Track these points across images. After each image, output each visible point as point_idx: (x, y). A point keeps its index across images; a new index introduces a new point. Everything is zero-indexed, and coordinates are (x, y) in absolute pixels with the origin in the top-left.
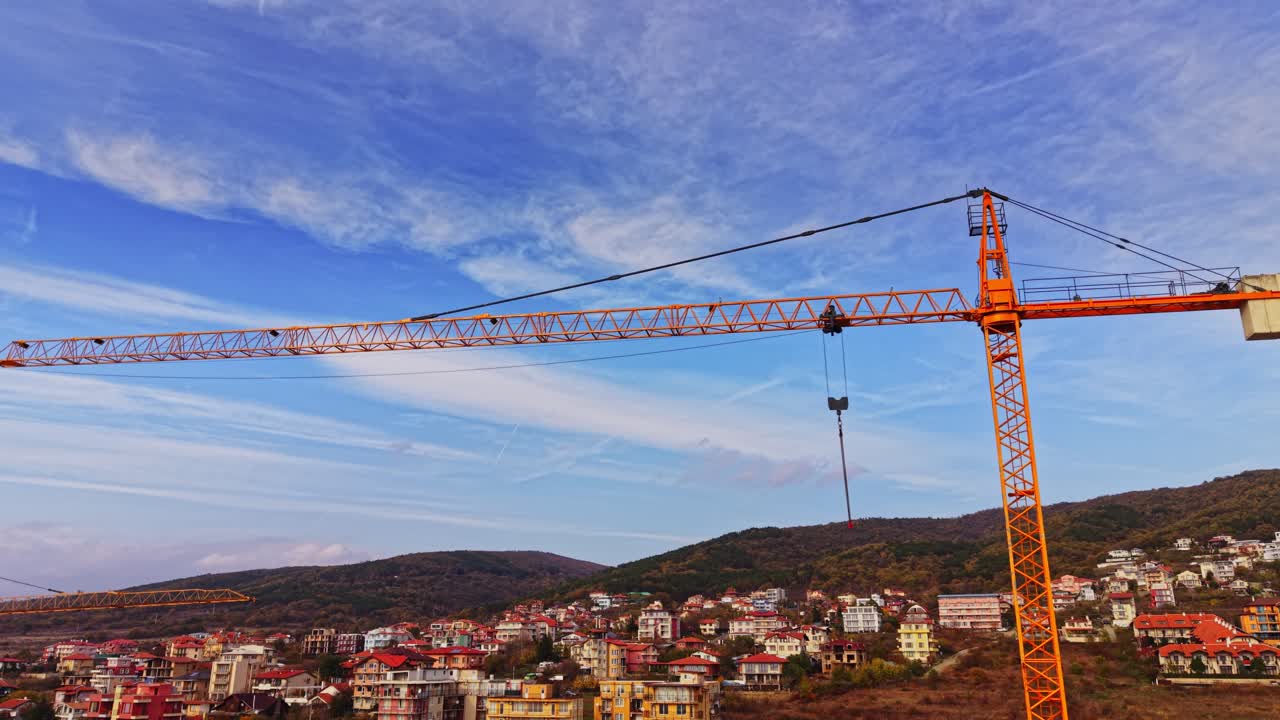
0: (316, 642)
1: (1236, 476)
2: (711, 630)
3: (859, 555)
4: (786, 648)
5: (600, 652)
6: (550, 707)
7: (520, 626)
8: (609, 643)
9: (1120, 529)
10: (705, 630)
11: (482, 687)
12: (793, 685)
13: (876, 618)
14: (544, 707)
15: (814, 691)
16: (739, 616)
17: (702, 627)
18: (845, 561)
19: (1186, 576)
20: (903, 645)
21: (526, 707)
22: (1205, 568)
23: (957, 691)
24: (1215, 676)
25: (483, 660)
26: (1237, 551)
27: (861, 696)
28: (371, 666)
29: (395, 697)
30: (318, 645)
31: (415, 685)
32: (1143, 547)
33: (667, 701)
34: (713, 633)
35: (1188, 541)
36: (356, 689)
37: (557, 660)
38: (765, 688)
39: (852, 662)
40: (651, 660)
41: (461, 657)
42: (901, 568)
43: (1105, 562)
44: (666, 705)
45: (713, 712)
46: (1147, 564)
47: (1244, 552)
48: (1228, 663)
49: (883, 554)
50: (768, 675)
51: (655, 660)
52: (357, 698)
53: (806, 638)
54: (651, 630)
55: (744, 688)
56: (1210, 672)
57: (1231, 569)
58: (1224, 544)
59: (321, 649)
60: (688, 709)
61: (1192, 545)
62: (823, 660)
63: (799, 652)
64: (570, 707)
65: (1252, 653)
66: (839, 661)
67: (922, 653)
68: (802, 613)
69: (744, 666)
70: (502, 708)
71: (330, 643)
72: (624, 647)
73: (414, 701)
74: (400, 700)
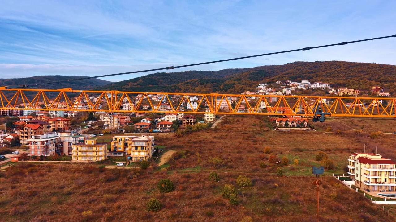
0: (4, 112)
1: (293, 63)
2: (146, 108)
3: (190, 83)
4: (172, 118)
5: (111, 119)
6: (95, 148)
7: (81, 106)
8: (114, 117)
9: (262, 77)
10: (144, 108)
11: (70, 139)
12: (174, 131)
13: (197, 105)
14: (93, 148)
15: (181, 134)
16: (155, 103)
17: (143, 107)
18: (186, 84)
19: (279, 93)
20: (206, 116)
21: (87, 148)
22: (284, 90)
23: (223, 133)
24: (290, 127)
25: (69, 122)
26: (292, 85)
27: (195, 135)
28: (26, 129)
29: (36, 145)
30: (5, 112)
31: (44, 141)
32: (268, 83)
33: (137, 146)
35: (280, 82)
36: (20, 137)
37: (95, 119)
38: (166, 132)
39: (191, 122)
40: (128, 121)
41: (61, 122)
42: (202, 87)
43: (257, 87)
44: (137, 147)
45: (152, 147)
46: (269, 88)
47: (293, 86)
48: (294, 124)
49: (197, 82)
50: (167, 128)
51: (129, 121)
52: (21, 140)
53: (178, 115)
54: (127, 108)
55: (159, 132)
56: (289, 126)
57: (291, 91)
58: (289, 83)
59: (7, 114)
60: (144, 148)
61: (281, 83)
62: (183, 121)
63: (176, 119)
64: (103, 148)
65: (301, 121)
66: (188, 122)
67: (211, 119)
68: (174, 101)
69: (159, 125)
70: (78, 148)
71: (10, 112)
72: (119, 118)
73: (44, 146)
74: (38, 146)
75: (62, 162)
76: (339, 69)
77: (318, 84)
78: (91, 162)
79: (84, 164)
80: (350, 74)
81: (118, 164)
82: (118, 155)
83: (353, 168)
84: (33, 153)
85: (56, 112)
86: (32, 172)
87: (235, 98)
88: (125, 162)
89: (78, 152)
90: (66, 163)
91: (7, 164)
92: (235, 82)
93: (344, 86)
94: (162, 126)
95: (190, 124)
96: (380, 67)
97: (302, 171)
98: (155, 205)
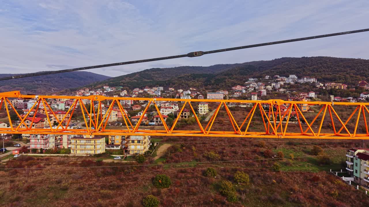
3: (183, 77)
4: (167, 111)
6: (93, 141)
9: (251, 72)
12: (169, 124)
14: (92, 141)
15: (176, 127)
18: (180, 79)
19: (269, 87)
20: (199, 110)
21: (85, 141)
22: (273, 84)
23: (217, 126)
25: (69, 115)
26: (280, 80)
28: (27, 122)
29: (36, 138)
32: (257, 78)
33: (134, 139)
34: (143, 102)
35: (269, 76)
38: (161, 125)
39: (186, 115)
41: (61, 115)
42: (194, 82)
43: (247, 81)
44: (134, 141)
45: (148, 140)
46: (259, 83)
47: (282, 80)
48: (285, 117)
49: (190, 77)
51: (127, 114)
53: (173, 108)
54: (124, 102)
55: (155, 125)
57: (280, 85)
58: (277, 78)
60: (141, 141)
61: (269, 78)
62: (177, 115)
63: (170, 112)
64: (101, 141)
66: (182, 115)
67: (205, 112)
68: (168, 95)
69: (155, 118)
70: (76, 142)
71: (15, 105)
72: (117, 111)
73: (43, 139)
74: (38, 139)
75: (61, 155)
76: (325, 65)
77: (306, 78)
78: (88, 155)
79: (82, 157)
80: (336, 69)
81: (115, 157)
82: (115, 148)
83: (352, 164)
84: (32, 146)
85: (58, 105)
86: (31, 165)
87: (226, 92)
88: (122, 156)
89: (76, 146)
90: (65, 156)
91: (7, 157)
92: (227, 77)
93: (331, 80)
94: (158, 120)
95: (184, 117)
96: (365, 62)
97: (298, 166)
98: (152, 203)
